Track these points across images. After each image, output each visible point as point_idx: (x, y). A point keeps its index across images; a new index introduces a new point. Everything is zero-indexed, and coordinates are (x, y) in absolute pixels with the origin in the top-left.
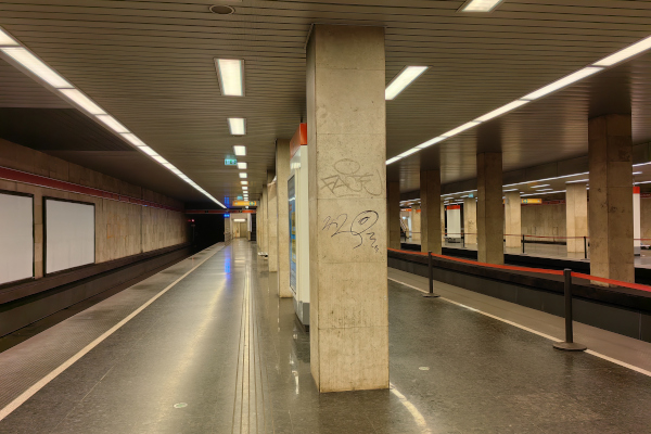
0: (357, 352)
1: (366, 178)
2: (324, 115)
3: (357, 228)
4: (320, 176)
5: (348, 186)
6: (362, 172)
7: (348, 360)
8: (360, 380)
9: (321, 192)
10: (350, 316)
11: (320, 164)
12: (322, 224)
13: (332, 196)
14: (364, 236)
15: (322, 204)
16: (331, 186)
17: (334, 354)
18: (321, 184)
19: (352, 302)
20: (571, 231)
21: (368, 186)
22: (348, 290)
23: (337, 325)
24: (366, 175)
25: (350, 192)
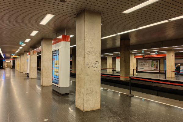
0: (93, 100)
1: (96, 53)
2: (87, 35)
3: (94, 66)
4: (85, 51)
5: (92, 54)
6: (95, 51)
7: (91, 102)
8: (94, 107)
9: (85, 56)
10: (92, 90)
11: (85, 48)
12: (85, 65)
13: (88, 57)
14: (95, 68)
15: (86, 59)
16: (88, 54)
17: (88, 100)
18: (85, 53)
19: (92, 86)
20: (108, 67)
21: (97, 54)
22: (91, 83)
23: (88, 92)
24: (96, 52)
25: (92, 56)
